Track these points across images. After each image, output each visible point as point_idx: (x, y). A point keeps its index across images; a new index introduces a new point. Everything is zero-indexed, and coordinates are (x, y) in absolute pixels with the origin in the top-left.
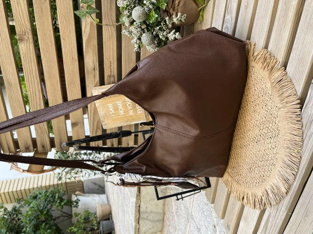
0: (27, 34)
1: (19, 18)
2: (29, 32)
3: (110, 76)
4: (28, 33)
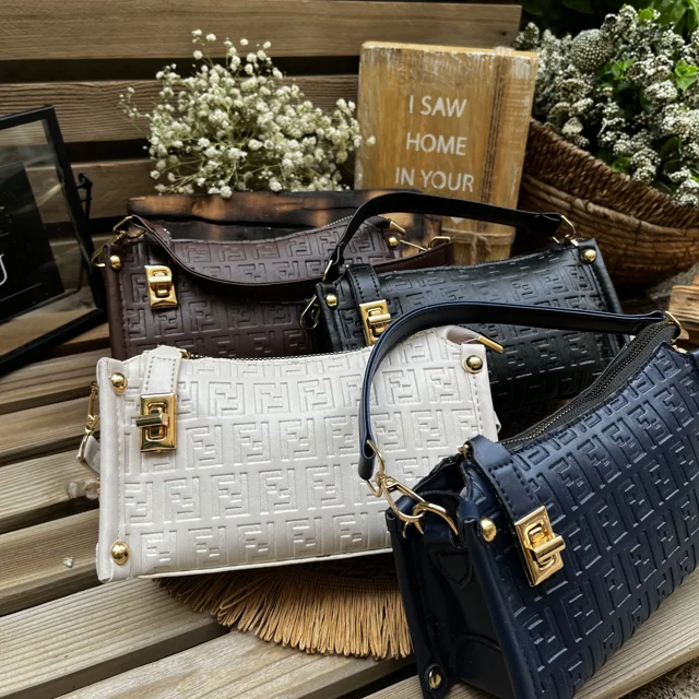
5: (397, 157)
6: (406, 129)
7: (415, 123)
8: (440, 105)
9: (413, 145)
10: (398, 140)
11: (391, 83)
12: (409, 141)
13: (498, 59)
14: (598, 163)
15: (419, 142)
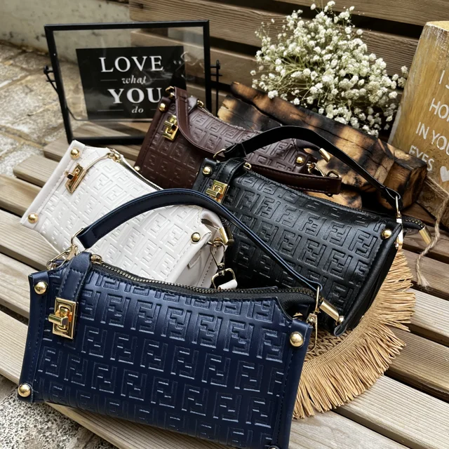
5: (422, 115)
7: (440, 92)
9: (434, 109)
10: (426, 102)
12: (433, 105)
15: (438, 108)
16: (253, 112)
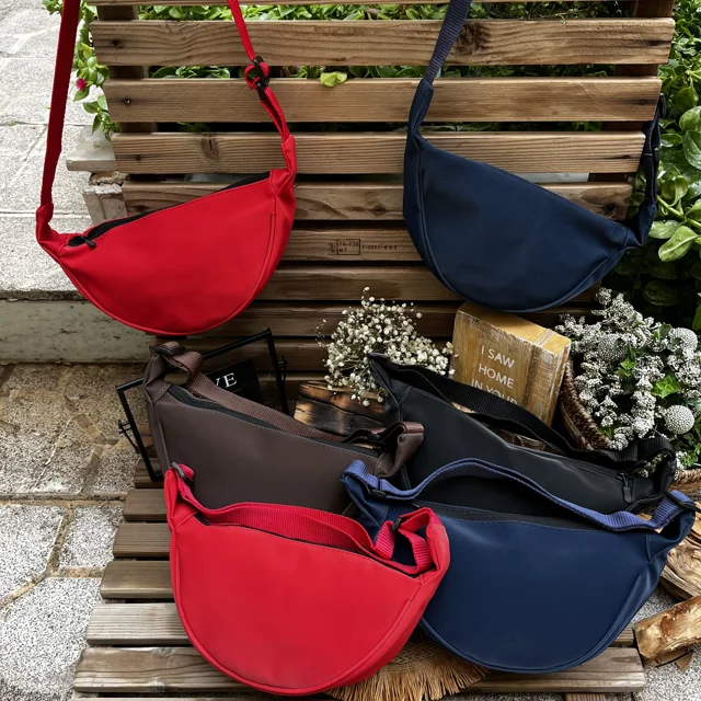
0: (478, 52)
1: (523, 39)
2: (485, 59)
3: (358, 243)
4: (482, 55)
5: (473, 374)
6: (479, 361)
7: (485, 360)
8: (499, 357)
9: (482, 371)
11: (472, 336)
12: (480, 368)
13: (534, 347)
14: (593, 426)
15: (486, 370)
16: (335, 413)
